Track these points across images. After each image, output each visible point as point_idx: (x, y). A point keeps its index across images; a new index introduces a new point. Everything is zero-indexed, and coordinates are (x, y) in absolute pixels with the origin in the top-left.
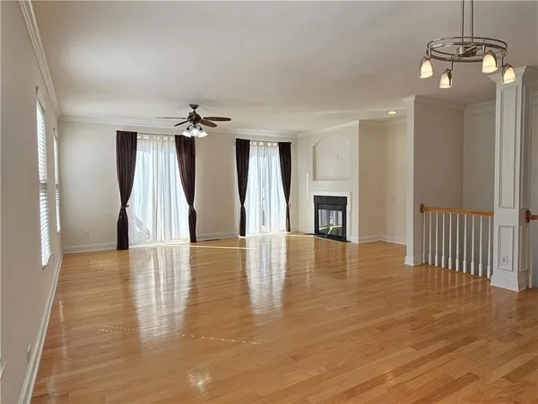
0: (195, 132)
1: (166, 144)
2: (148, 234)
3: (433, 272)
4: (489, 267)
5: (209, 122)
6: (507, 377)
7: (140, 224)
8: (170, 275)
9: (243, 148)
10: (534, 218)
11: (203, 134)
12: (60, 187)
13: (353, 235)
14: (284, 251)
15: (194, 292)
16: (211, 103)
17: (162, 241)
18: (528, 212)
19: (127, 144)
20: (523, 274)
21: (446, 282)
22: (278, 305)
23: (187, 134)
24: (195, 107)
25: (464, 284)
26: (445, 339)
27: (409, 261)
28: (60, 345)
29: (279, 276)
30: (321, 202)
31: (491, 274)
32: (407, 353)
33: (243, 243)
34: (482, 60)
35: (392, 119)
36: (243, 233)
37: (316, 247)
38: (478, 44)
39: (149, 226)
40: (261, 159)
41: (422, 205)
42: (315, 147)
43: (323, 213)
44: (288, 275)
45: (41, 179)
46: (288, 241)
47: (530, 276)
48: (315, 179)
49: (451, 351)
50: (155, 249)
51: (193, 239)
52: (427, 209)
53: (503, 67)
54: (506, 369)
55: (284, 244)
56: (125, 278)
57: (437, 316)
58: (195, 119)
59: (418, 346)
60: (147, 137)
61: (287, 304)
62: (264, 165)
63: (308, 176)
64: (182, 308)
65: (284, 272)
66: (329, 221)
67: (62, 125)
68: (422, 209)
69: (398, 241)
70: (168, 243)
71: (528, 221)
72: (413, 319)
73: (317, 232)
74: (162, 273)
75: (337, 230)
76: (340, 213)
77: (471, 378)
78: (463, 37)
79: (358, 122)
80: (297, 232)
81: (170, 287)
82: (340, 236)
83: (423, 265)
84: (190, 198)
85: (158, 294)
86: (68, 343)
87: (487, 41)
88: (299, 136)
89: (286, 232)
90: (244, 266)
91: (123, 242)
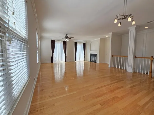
0: (67, 40)
1: (61, 42)
2: (57, 60)
3: (114, 68)
4: (126, 68)
5: (69, 38)
6: (130, 87)
7: (55, 58)
8: (61, 67)
9: (76, 44)
10: (137, 57)
11: (68, 40)
12: (40, 50)
13: (98, 62)
14: (84, 64)
15: (66, 70)
16: (70, 34)
17: (60, 61)
18: (135, 56)
19: (53, 42)
20: (134, 69)
21: (117, 70)
22: (82, 73)
23: (65, 40)
24: (67, 35)
25: (119, 71)
26: (117, 80)
27: (109, 66)
28: (40, 78)
29: (83, 68)
30: (91, 55)
31: (127, 69)
32: (109, 82)
33: (76, 62)
34: (128, 20)
35: (107, 38)
36: (76, 60)
37: (90, 63)
38: (127, 15)
39: (57, 58)
40: (80, 46)
41: (112, 55)
42: (90, 44)
43: (92, 57)
44: (84, 68)
45: (37, 47)
46: (84, 62)
47: (135, 69)
48: (90, 50)
49: (118, 82)
50: (58, 63)
51: (66, 61)
52: (114, 56)
53: (132, 21)
54: (130, 86)
55: (84, 63)
56: (53, 68)
57: (115, 76)
58: (67, 37)
59: (111, 81)
60: (57, 41)
61: (84, 73)
62: (80, 47)
63: (89, 50)
64: (63, 73)
65: (84, 67)
66: (93, 59)
67: (41, 38)
68: (113, 56)
69: (107, 63)
70: (61, 62)
71: (135, 58)
72: (110, 76)
73: (90, 61)
74: (59, 67)
75: (95, 61)
76: (95, 57)
77: (122, 87)
78: (124, 14)
79: (99, 39)
80: (86, 61)
81: (61, 69)
82: (95, 62)
83: (112, 67)
84: (65, 53)
85: (59, 70)
86: (42, 78)
87: (129, 15)
88: (87, 41)
89: (84, 61)
90: (76, 66)
91: (52, 61)
